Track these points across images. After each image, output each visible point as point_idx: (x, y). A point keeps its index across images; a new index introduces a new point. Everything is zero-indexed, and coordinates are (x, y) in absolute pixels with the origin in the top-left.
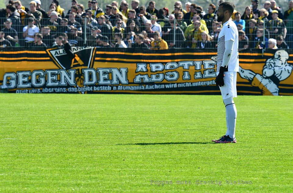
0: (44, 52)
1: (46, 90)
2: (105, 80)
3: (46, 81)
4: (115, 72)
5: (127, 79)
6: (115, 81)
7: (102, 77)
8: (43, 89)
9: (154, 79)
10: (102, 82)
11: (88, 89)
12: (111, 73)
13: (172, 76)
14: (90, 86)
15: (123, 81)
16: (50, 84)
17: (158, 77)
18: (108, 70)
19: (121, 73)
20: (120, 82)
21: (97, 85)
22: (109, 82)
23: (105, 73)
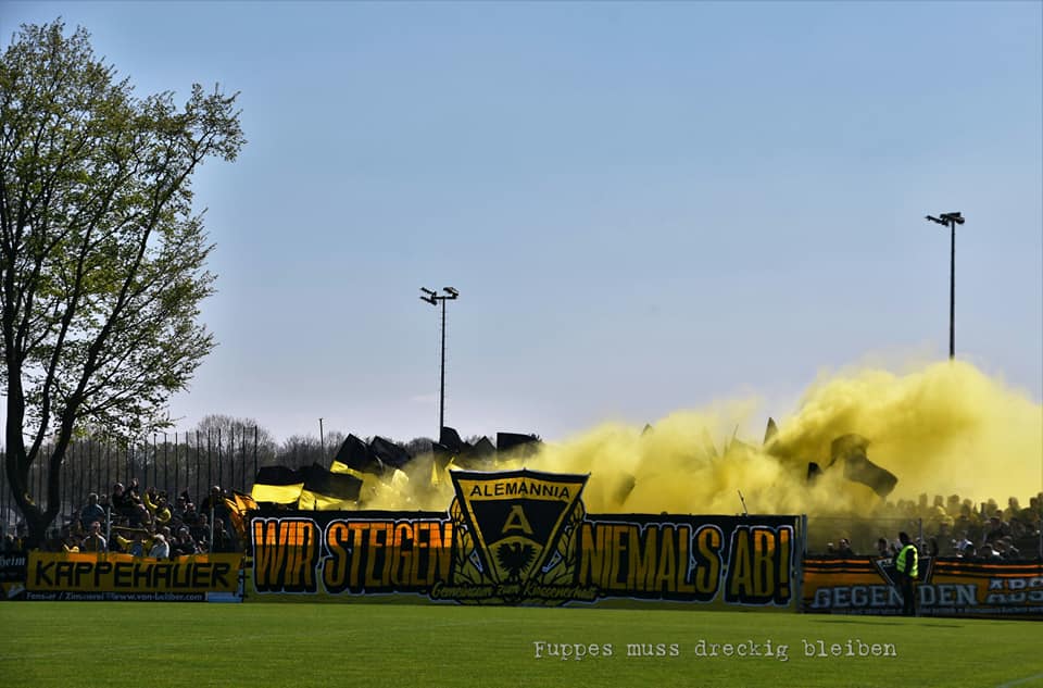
0: (868, 562)
1: (870, 611)
2: (947, 599)
3: (870, 600)
4: (961, 589)
5: (976, 598)
6: (960, 602)
7: (943, 595)
8: (866, 610)
9: (1013, 599)
10: (943, 602)
11: (925, 611)
12: (955, 590)
13: (1038, 596)
14: (928, 607)
15: (971, 600)
16: (875, 603)
17: (1018, 596)
18: (951, 587)
19: (968, 590)
20: (968, 603)
21: (937, 605)
22: (952, 602)
23: (946, 590)
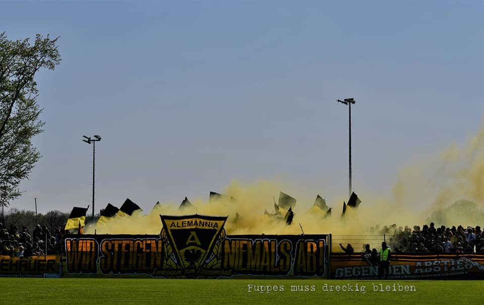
0: (360, 255)
1: (361, 277)
2: (397, 272)
3: (361, 273)
4: (403, 267)
5: (410, 271)
6: (403, 273)
7: (395, 271)
8: (359, 277)
9: (426, 270)
10: (395, 273)
12: (400, 268)
13: (437, 269)
15: (408, 272)
16: (363, 275)
17: (429, 269)
18: (399, 266)
19: (406, 267)
20: (406, 273)
21: (392, 275)
22: (399, 273)
23: (396, 268)
